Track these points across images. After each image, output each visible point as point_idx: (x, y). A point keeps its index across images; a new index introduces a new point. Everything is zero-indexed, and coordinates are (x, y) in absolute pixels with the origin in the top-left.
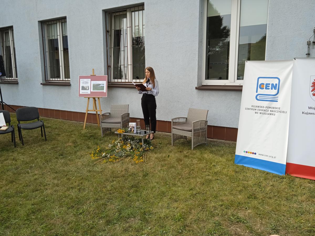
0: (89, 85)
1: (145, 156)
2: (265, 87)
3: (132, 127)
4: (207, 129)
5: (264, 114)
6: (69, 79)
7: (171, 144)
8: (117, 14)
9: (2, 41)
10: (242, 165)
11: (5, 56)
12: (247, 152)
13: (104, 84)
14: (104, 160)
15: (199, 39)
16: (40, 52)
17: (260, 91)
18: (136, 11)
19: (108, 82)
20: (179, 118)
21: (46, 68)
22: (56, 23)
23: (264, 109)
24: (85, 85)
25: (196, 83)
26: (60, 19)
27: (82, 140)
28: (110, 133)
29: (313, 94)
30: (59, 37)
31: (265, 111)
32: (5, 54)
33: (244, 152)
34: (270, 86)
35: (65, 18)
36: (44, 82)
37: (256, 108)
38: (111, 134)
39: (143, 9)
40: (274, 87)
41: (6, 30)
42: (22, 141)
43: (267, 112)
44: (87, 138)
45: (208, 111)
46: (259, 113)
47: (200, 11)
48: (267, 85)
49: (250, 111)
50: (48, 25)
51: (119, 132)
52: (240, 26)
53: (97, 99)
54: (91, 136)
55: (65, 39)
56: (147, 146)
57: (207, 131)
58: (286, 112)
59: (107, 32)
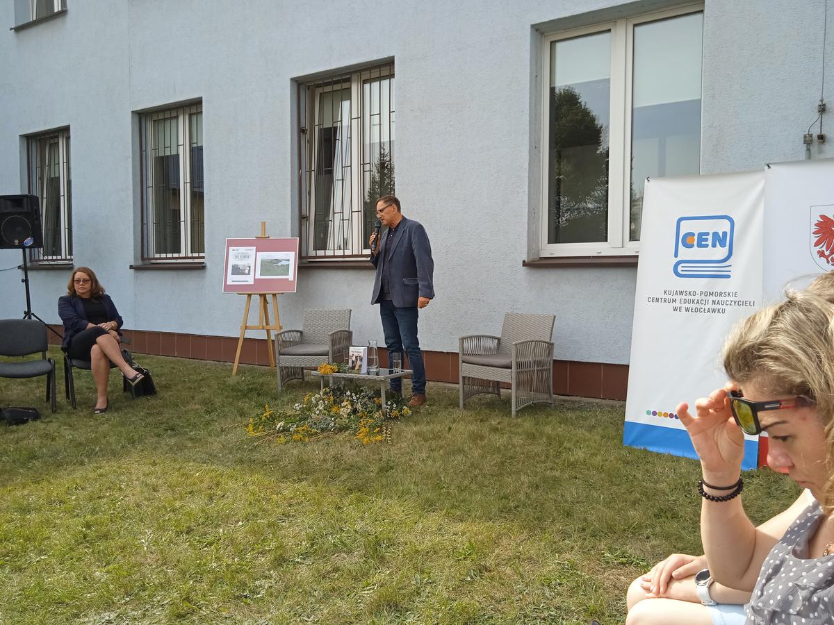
0: (251, 262)
1: (387, 430)
2: (695, 243)
3: (356, 357)
4: (552, 365)
5: (697, 310)
6: (201, 255)
7: (458, 406)
8: (328, 89)
9: (41, 165)
10: (642, 448)
11: (45, 200)
12: (654, 413)
13: (289, 260)
14: (280, 437)
15: (530, 141)
16: (132, 188)
17: (685, 253)
18: (375, 80)
19: (301, 257)
20: (479, 337)
21: (145, 226)
22: (177, 117)
23: (697, 297)
24: (241, 263)
25: (525, 250)
26: (186, 106)
27: (227, 397)
28: (301, 383)
29: (819, 252)
30: (181, 148)
31: (698, 302)
32: (45, 196)
33: (648, 412)
34: (710, 237)
35: (197, 103)
36: (140, 263)
37: (674, 297)
38: (304, 385)
39: (391, 76)
40: (719, 240)
41: (52, 138)
42: (74, 400)
43: (703, 306)
44: (239, 394)
45: (555, 317)
46: (683, 309)
47: (531, 73)
48: (702, 237)
49: (661, 305)
50: (157, 122)
51: (323, 370)
52: (635, 106)
53: (269, 298)
54: (251, 390)
55: (196, 154)
56: (395, 405)
57: (551, 371)
58: (752, 304)
59: (302, 131)
